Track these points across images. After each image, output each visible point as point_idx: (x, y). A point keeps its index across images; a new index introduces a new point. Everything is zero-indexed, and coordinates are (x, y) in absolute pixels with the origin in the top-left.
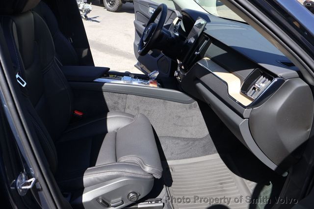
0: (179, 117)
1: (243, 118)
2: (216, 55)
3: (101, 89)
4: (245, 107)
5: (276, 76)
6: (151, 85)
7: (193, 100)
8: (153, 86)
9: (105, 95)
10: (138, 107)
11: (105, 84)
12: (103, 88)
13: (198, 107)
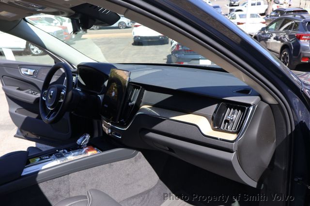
0: (128, 175)
1: (232, 152)
2: (160, 100)
3: (36, 182)
4: (232, 142)
5: (249, 105)
6: (90, 153)
7: (137, 151)
8: (92, 153)
9: (42, 186)
10: (84, 184)
11: (39, 173)
12: (38, 179)
13: (143, 156)
